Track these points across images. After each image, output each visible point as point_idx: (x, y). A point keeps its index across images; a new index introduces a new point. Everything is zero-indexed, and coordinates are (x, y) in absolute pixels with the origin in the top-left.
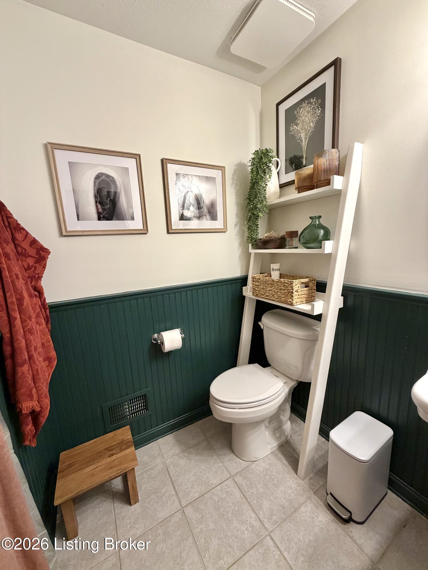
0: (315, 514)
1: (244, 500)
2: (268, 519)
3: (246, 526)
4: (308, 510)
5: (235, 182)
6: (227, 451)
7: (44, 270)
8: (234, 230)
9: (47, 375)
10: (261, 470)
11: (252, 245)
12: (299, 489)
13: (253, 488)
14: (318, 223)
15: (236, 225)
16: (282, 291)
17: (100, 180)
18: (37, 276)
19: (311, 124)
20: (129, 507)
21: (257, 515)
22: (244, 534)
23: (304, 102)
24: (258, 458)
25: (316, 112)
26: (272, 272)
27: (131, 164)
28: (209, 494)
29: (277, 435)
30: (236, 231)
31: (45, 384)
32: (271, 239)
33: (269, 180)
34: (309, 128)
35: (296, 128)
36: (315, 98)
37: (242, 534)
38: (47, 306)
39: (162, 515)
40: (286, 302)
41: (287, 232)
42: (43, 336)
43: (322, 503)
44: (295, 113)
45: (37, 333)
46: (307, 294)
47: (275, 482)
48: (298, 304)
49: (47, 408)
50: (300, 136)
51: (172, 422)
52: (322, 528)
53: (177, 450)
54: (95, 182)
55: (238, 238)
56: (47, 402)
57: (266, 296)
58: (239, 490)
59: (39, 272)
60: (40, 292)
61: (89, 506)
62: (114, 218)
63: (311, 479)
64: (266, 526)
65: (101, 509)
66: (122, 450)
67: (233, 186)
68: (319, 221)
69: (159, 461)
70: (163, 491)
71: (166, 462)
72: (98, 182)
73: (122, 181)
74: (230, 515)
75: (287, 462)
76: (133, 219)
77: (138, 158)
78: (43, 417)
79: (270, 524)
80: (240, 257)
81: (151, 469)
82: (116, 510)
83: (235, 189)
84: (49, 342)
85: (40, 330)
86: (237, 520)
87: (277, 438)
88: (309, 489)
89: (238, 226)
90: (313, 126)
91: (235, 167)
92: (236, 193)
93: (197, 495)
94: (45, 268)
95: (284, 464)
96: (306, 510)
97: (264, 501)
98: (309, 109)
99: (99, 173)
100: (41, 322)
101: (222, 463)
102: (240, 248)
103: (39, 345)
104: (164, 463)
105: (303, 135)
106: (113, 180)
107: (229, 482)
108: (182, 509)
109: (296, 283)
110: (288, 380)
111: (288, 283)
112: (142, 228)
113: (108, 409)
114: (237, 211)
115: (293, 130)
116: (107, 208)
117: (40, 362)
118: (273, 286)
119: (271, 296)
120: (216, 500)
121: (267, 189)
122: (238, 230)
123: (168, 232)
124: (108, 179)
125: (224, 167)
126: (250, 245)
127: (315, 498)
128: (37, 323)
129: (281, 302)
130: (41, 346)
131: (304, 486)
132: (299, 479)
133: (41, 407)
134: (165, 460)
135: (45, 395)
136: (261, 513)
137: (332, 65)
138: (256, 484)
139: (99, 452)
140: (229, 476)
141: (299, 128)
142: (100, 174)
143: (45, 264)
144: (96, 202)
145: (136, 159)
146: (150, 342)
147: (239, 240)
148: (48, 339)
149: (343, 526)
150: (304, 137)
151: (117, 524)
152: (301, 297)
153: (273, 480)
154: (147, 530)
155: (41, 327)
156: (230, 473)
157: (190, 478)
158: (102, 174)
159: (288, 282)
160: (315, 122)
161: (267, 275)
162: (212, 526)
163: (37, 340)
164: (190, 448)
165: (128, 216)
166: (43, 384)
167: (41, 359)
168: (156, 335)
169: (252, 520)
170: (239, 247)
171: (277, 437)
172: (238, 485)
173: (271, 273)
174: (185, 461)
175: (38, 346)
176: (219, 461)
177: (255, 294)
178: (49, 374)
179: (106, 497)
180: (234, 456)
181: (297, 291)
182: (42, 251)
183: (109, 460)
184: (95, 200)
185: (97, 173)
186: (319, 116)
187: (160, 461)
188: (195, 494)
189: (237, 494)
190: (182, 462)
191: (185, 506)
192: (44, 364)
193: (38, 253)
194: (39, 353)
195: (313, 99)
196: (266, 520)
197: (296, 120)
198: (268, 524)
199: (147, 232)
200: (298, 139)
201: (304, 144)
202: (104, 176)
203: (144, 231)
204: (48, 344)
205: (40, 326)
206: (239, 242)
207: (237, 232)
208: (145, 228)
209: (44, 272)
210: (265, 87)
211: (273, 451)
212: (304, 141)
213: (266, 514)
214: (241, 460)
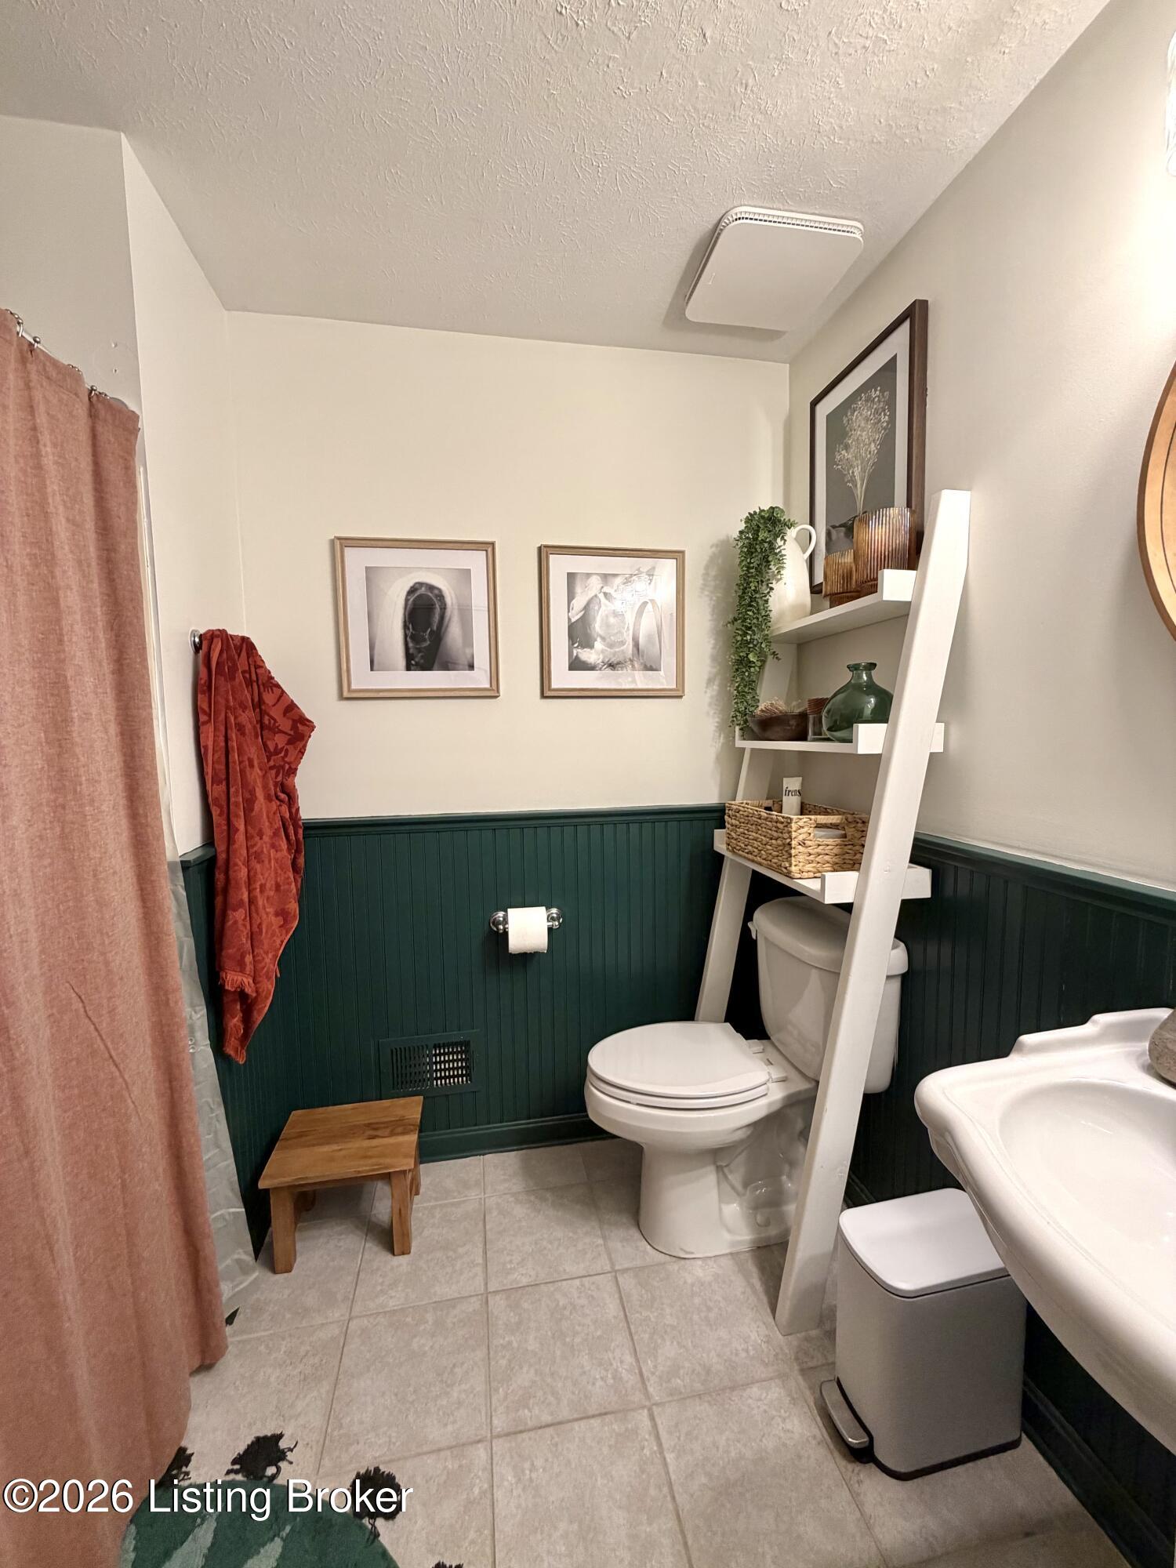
0: (780, 1412)
1: (621, 1325)
2: (660, 1377)
3: (604, 1373)
4: (765, 1398)
5: (712, 583)
6: (625, 1219)
7: (301, 758)
8: (706, 692)
9: (278, 942)
10: (689, 1281)
11: (741, 729)
12: (765, 1350)
13: (653, 1310)
14: (865, 678)
15: (710, 681)
16: (773, 841)
17: (416, 595)
18: (287, 767)
19: (873, 445)
20: (389, 1256)
21: (637, 1361)
22: (594, 1384)
23: (859, 398)
24: (692, 1253)
25: (880, 421)
26: (784, 798)
27: (476, 562)
28: (551, 1288)
29: (759, 1218)
30: (708, 695)
31: (270, 956)
32: (774, 715)
33: (779, 577)
34: (869, 456)
35: (846, 454)
36: (879, 388)
37: (588, 1383)
38: (300, 823)
39: (444, 1291)
40: (778, 869)
41: (810, 701)
42: (279, 871)
43: (812, 1399)
44: (844, 422)
45: (270, 861)
46: (836, 855)
47: (712, 1315)
48: (805, 875)
49: (267, 998)
50: (853, 473)
51: (523, 1124)
52: (785, 1445)
53: (517, 1185)
54: (407, 600)
55: (715, 713)
56: (269, 987)
57: (747, 853)
58: (618, 1301)
59: (292, 760)
60: (289, 796)
61: (325, 1231)
62: (436, 666)
63: (807, 1339)
64: (651, 1389)
65: (341, 1244)
66: (392, 1134)
67: (706, 593)
68: (870, 677)
69: (474, 1194)
70: (461, 1250)
71: (487, 1200)
72: (412, 599)
73: (455, 593)
74: (578, 1340)
75: (761, 1286)
76: (471, 667)
77: (490, 550)
78: (260, 1011)
79: (660, 1390)
80: (717, 758)
81: (453, 1204)
82: (366, 1253)
83: (711, 599)
84: (289, 884)
85: (276, 860)
86: (589, 1354)
87: (759, 1227)
88: (793, 1357)
89: (717, 683)
90: (876, 452)
91: (714, 549)
92: (714, 608)
93: (525, 1281)
94: (303, 754)
95: (752, 1286)
96: (763, 1397)
97: (668, 1343)
98: (869, 413)
99: (416, 583)
100: (280, 846)
101: (604, 1238)
102: (720, 736)
103: (270, 884)
104: (483, 1202)
105: (857, 472)
106: (441, 596)
107: (605, 1281)
108: (485, 1295)
109: (801, 823)
110: (793, 1074)
111: (782, 823)
112: (487, 686)
113: (390, 1052)
114: (714, 648)
115: (841, 460)
116: (425, 647)
117: (267, 914)
118: (760, 828)
119: (755, 854)
120: (561, 1304)
121: (771, 600)
122: (715, 693)
123: (543, 696)
124: (432, 593)
125: (683, 552)
126: (737, 728)
127: (797, 1381)
128: (273, 846)
129: (770, 867)
130: (274, 886)
131: (781, 1349)
132: (776, 1328)
133: (257, 992)
134: (486, 1196)
135: (268, 972)
136: (649, 1362)
137: (906, 319)
138: (663, 1304)
139: (355, 1126)
140: (608, 1268)
141: (850, 456)
142: (417, 585)
143: (304, 747)
144: (406, 636)
145: (486, 551)
146: (486, 927)
147: (718, 717)
148: (289, 878)
149: (843, 1463)
150: (858, 475)
151: (360, 1277)
152: (817, 859)
153: (709, 1309)
154: (407, 1306)
155: (279, 855)
156: (613, 1265)
157: (523, 1244)
158: (421, 584)
159: (782, 820)
160: (878, 442)
161: (770, 805)
162: (532, 1345)
163: (266, 875)
164: (547, 1189)
165: (464, 661)
166: (267, 953)
167: (270, 910)
168: (501, 914)
169: (623, 1369)
170: (718, 734)
171: (759, 1225)
172: (620, 1292)
173: (782, 801)
174: (525, 1211)
175: (268, 885)
176: (599, 1232)
177: (730, 847)
178: (282, 942)
179: (357, 1227)
180: (637, 1235)
181: (803, 844)
182: (300, 723)
183: (367, 1143)
184: (403, 633)
185: (411, 584)
186: (885, 429)
187: (477, 1195)
188: (523, 1277)
189: (612, 1308)
190: (519, 1211)
191: (494, 1292)
192: (277, 921)
193: (294, 727)
194: (268, 898)
195: (876, 391)
196: (653, 1379)
197: (845, 439)
198: (654, 1388)
199: (497, 695)
200: (849, 481)
201: (860, 492)
202: (423, 589)
203: (492, 693)
204: (287, 887)
205: (277, 851)
206: (717, 722)
207: (712, 697)
208: (494, 687)
209: (302, 761)
210: (796, 363)
211: (734, 1250)
212: (859, 486)
213: (660, 1368)
214: (649, 1247)
